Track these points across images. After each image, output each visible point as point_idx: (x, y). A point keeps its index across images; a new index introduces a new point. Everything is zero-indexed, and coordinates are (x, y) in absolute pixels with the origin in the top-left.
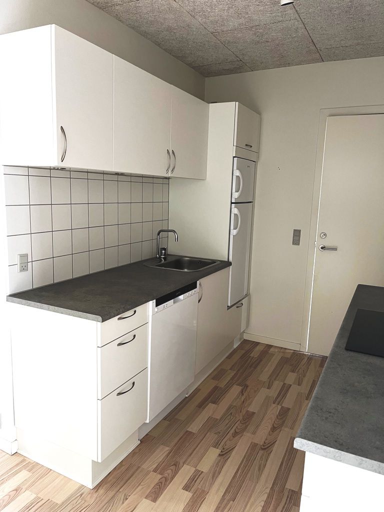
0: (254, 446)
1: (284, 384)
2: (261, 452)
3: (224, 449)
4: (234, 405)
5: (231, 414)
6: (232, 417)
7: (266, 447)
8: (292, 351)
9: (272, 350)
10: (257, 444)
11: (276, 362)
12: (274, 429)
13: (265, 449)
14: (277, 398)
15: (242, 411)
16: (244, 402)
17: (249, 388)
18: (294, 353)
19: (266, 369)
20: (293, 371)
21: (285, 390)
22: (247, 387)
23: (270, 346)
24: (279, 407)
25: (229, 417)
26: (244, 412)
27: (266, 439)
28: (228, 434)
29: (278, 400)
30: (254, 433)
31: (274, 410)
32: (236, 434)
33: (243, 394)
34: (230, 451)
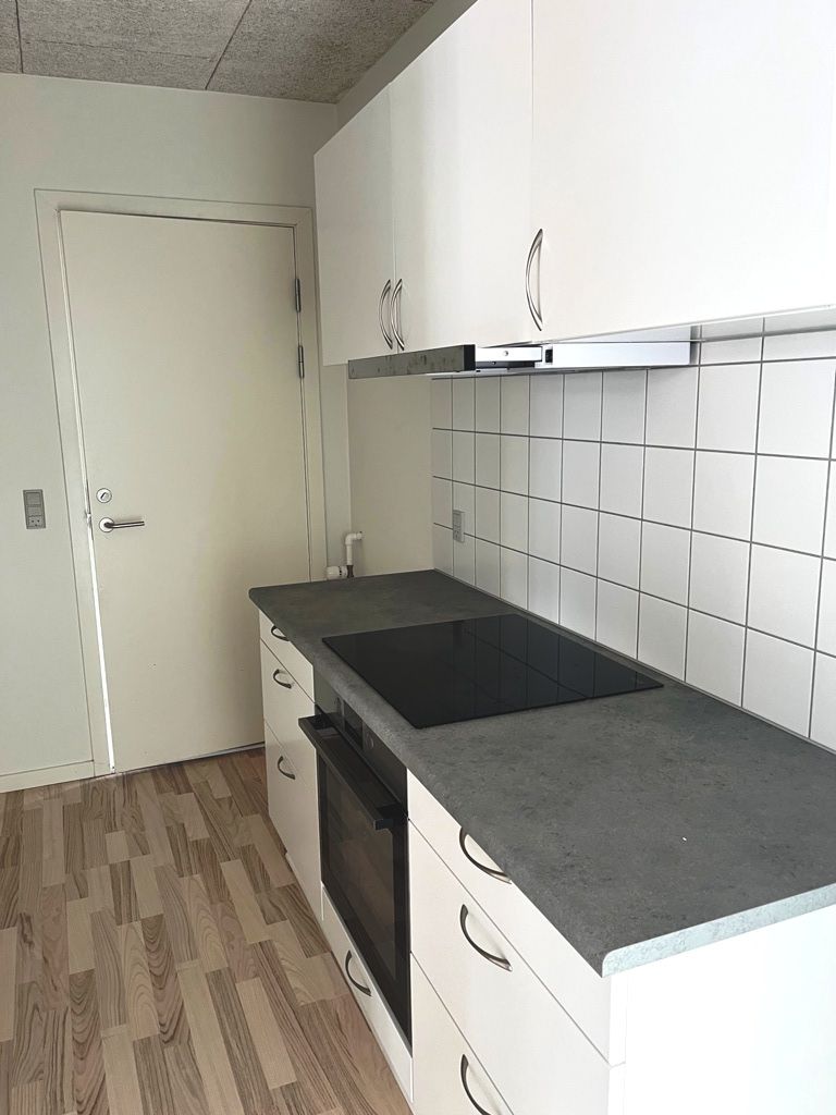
0: (143, 1048)
1: (112, 867)
2: (169, 1051)
3: (79, 1103)
4: (27, 980)
5: (36, 1007)
6: (44, 1015)
7: (171, 1032)
8: (78, 785)
9: (27, 801)
10: (149, 1038)
11: (58, 823)
12: (159, 980)
13: (172, 1038)
14: (118, 907)
15: (57, 983)
16: (46, 960)
17: (35, 921)
18: (83, 787)
19: (46, 855)
20: (111, 828)
21: (122, 878)
22: (28, 919)
23: (19, 794)
24: (138, 925)
25: (36, 1018)
26: (63, 983)
27: (160, 1015)
28: (66, 1061)
29: (124, 910)
30: (123, 1019)
31: (130, 939)
32: (82, 1048)
33: (31, 943)
34: (98, 1096)
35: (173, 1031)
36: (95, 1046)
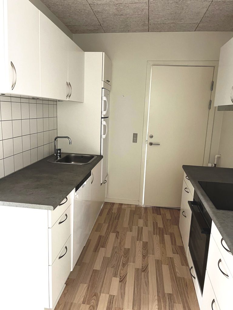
0: (137, 270)
1: (139, 227)
2: (143, 273)
3: (121, 277)
4: (115, 246)
5: (116, 252)
6: (117, 255)
7: (144, 270)
8: (135, 206)
9: (123, 206)
10: (139, 269)
11: (129, 213)
12: (144, 257)
13: (144, 271)
14: (138, 236)
15: (122, 249)
16: (120, 243)
17: (120, 233)
18: (136, 207)
19: (125, 220)
20: (140, 218)
21: (140, 231)
22: (118, 233)
23: (121, 204)
24: (141, 242)
25: (116, 255)
26: (123, 249)
27: (142, 264)
28: (120, 266)
29: (139, 238)
30: (134, 262)
31: (139, 245)
32: (124, 265)
33: (118, 238)
34: (125, 277)
35: (145, 269)
36: (126, 266)
